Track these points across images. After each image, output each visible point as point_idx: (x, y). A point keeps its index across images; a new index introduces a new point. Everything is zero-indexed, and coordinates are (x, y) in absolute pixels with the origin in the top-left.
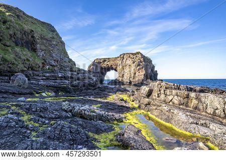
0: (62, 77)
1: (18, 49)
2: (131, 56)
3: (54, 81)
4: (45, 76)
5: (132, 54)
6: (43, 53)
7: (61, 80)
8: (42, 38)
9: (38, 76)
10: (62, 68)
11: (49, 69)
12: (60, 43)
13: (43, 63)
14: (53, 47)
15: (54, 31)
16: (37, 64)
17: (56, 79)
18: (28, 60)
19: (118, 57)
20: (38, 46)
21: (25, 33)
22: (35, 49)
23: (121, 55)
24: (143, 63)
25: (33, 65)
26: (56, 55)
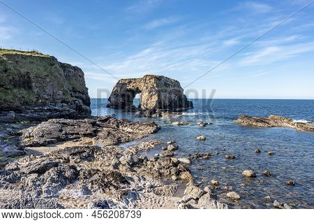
0: (47, 110)
1: (14, 91)
4: (34, 110)
6: (38, 89)
8: (37, 77)
9: (29, 109)
11: (41, 102)
13: (37, 98)
14: (46, 84)
16: (30, 100)
18: (23, 97)
19: (142, 79)
20: (33, 84)
22: (31, 87)
24: (156, 88)
26: (49, 90)
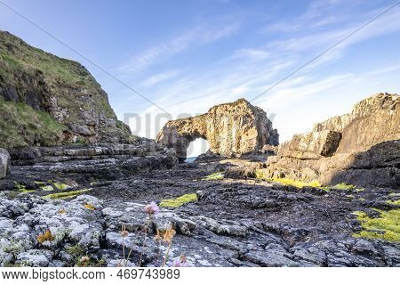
0: (103, 154)
2: (230, 108)
3: (85, 162)
4: (67, 155)
5: (231, 104)
6: (64, 112)
7: (101, 158)
9: (54, 155)
10: (104, 139)
11: (77, 142)
12: (98, 95)
13: (65, 132)
14: (83, 100)
15: (85, 73)
16: (52, 134)
17: (91, 159)
18: (32, 127)
19: (206, 114)
20: (54, 99)
21: (23, 76)
22: (49, 107)
23: (211, 109)
24: (253, 116)
25: (44, 136)
26: (90, 114)
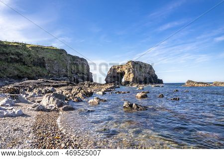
1: (34, 68)
8: (49, 60)
13: (48, 73)
14: (55, 64)
18: (39, 72)
21: (39, 59)
25: (42, 74)
26: (56, 68)
